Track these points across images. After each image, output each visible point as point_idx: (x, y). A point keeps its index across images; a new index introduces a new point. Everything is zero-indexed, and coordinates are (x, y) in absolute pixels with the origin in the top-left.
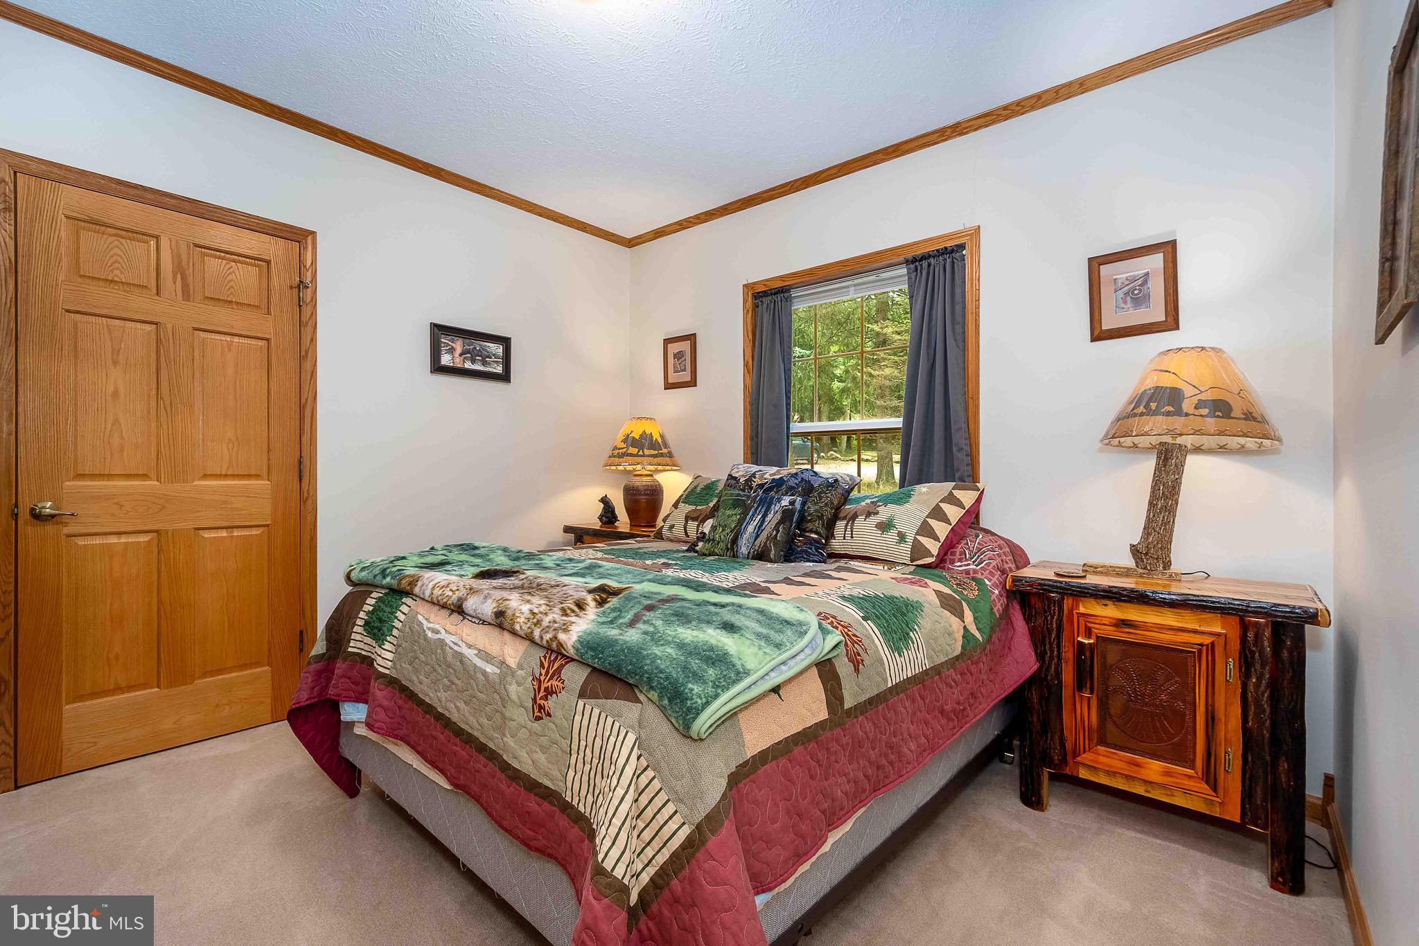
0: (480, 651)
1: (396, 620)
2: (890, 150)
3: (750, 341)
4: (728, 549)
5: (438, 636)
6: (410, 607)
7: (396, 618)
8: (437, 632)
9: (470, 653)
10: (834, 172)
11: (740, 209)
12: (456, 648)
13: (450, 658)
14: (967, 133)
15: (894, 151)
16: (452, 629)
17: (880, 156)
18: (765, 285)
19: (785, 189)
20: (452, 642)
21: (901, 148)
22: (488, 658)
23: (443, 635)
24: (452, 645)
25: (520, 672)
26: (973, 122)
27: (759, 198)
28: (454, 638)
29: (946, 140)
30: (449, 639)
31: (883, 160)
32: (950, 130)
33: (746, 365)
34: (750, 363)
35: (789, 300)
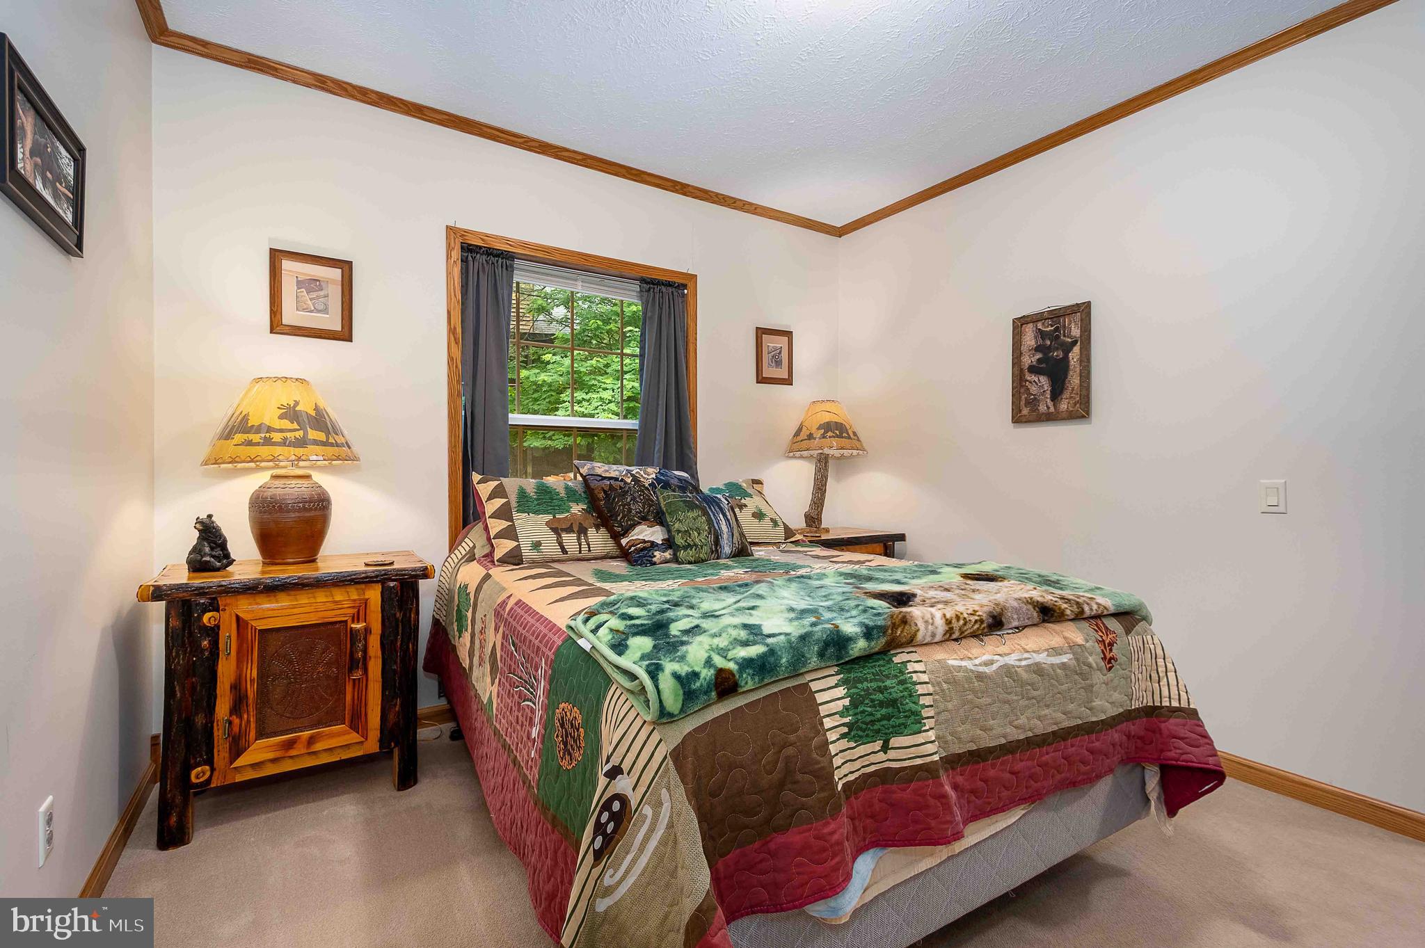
0: (1047, 650)
1: (918, 687)
2: (633, 172)
3: (458, 302)
4: (712, 552)
5: (995, 667)
6: (921, 661)
7: (915, 684)
8: (991, 663)
9: (1041, 658)
10: (578, 158)
11: (441, 123)
12: (1024, 663)
13: (1025, 676)
14: (687, 196)
15: (636, 175)
16: (1002, 649)
17: (623, 171)
18: (483, 240)
19: (516, 139)
20: (1016, 660)
21: (642, 176)
22: (1055, 651)
23: (1001, 661)
24: (1018, 663)
25: (1088, 645)
26: (696, 191)
27: (478, 128)
28: (1014, 656)
29: (673, 192)
30: (1011, 660)
31: (624, 177)
32: (679, 186)
33: (452, 331)
34: (459, 330)
35: (510, 269)
